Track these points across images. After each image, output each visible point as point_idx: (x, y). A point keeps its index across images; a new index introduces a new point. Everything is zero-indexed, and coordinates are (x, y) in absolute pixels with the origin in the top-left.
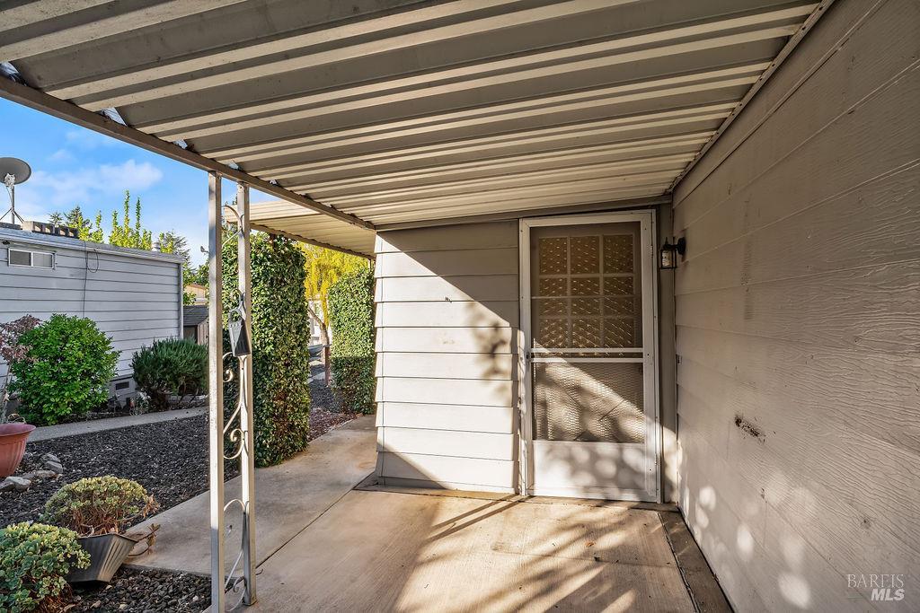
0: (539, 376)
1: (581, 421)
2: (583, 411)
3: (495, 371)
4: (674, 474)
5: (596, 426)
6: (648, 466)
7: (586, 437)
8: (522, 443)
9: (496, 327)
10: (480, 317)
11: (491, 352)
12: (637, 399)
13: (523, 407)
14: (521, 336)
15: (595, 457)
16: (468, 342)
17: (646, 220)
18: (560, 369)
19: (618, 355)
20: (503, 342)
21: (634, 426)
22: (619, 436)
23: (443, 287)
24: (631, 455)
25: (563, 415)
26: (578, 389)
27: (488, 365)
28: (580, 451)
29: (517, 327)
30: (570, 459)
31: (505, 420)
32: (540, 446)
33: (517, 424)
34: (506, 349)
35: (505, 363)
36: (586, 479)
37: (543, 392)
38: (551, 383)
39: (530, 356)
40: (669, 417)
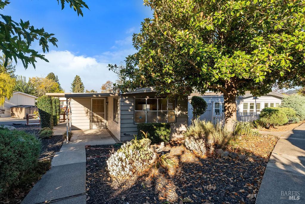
0: (93, 115)
1: (97, 120)
2: (98, 119)
3: (87, 115)
4: (107, 125)
5: (99, 121)
6: (104, 124)
7: (98, 122)
8: (91, 123)
9: (87, 110)
10: (86, 109)
11: (87, 113)
12: (103, 118)
13: (91, 119)
14: (91, 111)
15: (99, 124)
16: (84, 112)
17: (105, 99)
18: (95, 115)
19: (102, 113)
20: (88, 112)
21: (103, 120)
22: (102, 122)
23: (81, 105)
24: (103, 123)
25: (95, 120)
26: (97, 117)
27: (86, 114)
28: (97, 123)
29: (90, 110)
30: (96, 124)
31: (89, 121)
32: (93, 123)
33: (90, 121)
34: (89, 112)
35: (89, 114)
36: (98, 126)
37: (93, 117)
38: (94, 116)
39: (92, 113)
40: (107, 119)
